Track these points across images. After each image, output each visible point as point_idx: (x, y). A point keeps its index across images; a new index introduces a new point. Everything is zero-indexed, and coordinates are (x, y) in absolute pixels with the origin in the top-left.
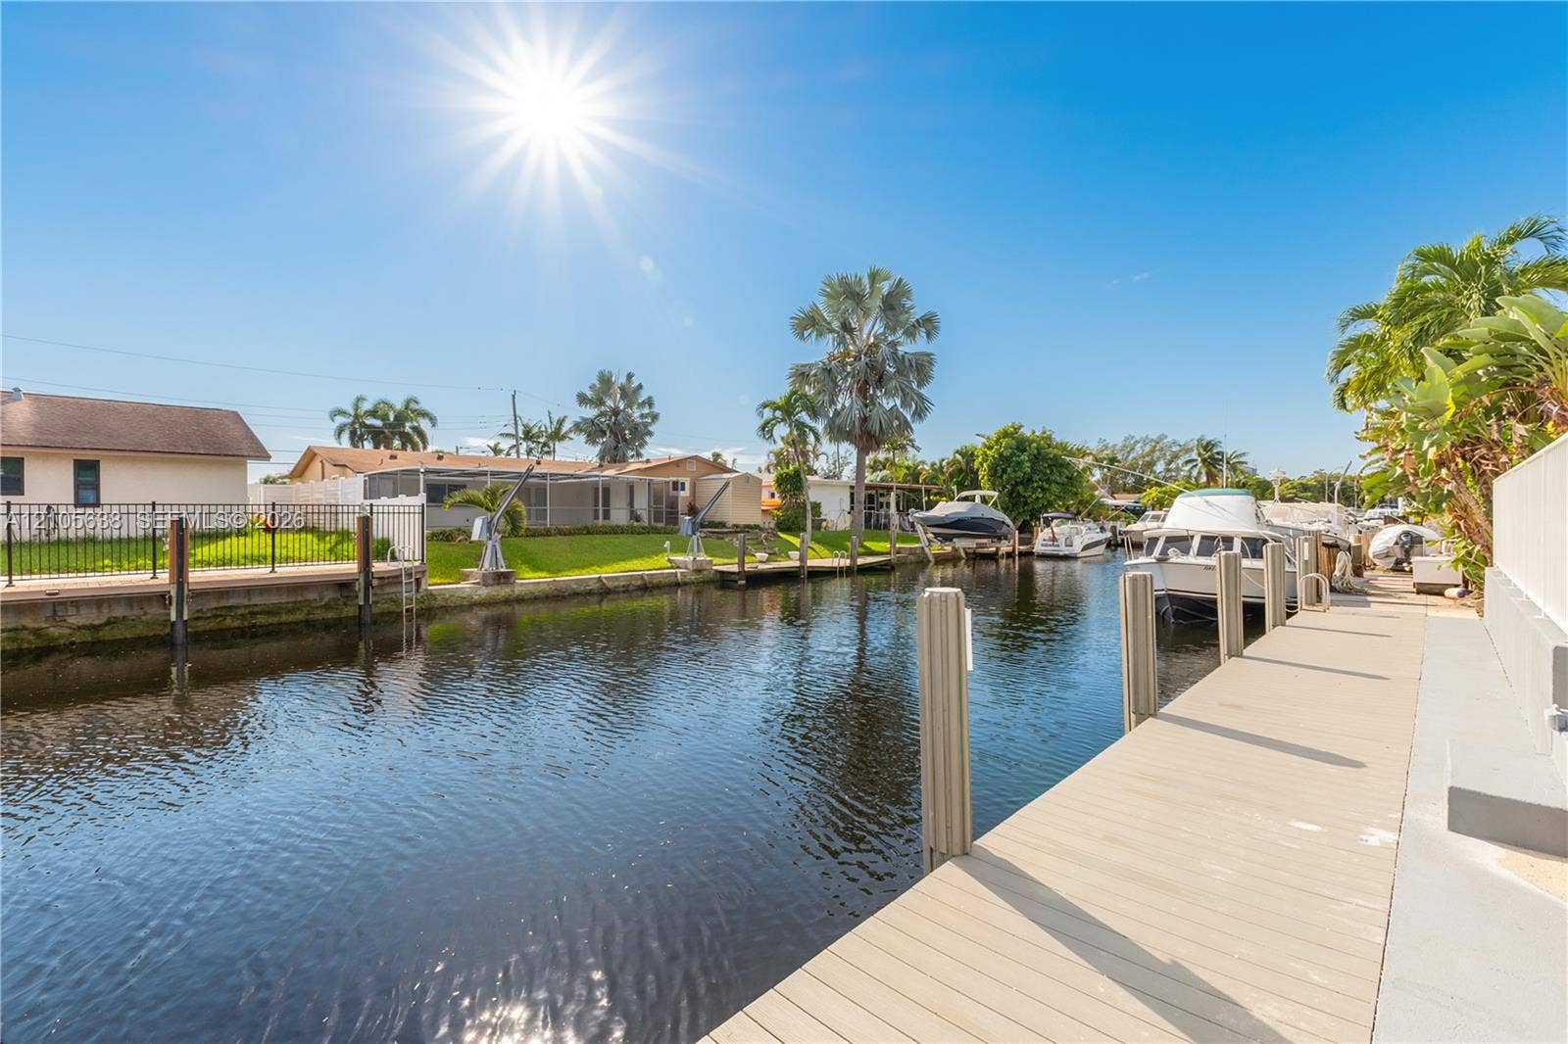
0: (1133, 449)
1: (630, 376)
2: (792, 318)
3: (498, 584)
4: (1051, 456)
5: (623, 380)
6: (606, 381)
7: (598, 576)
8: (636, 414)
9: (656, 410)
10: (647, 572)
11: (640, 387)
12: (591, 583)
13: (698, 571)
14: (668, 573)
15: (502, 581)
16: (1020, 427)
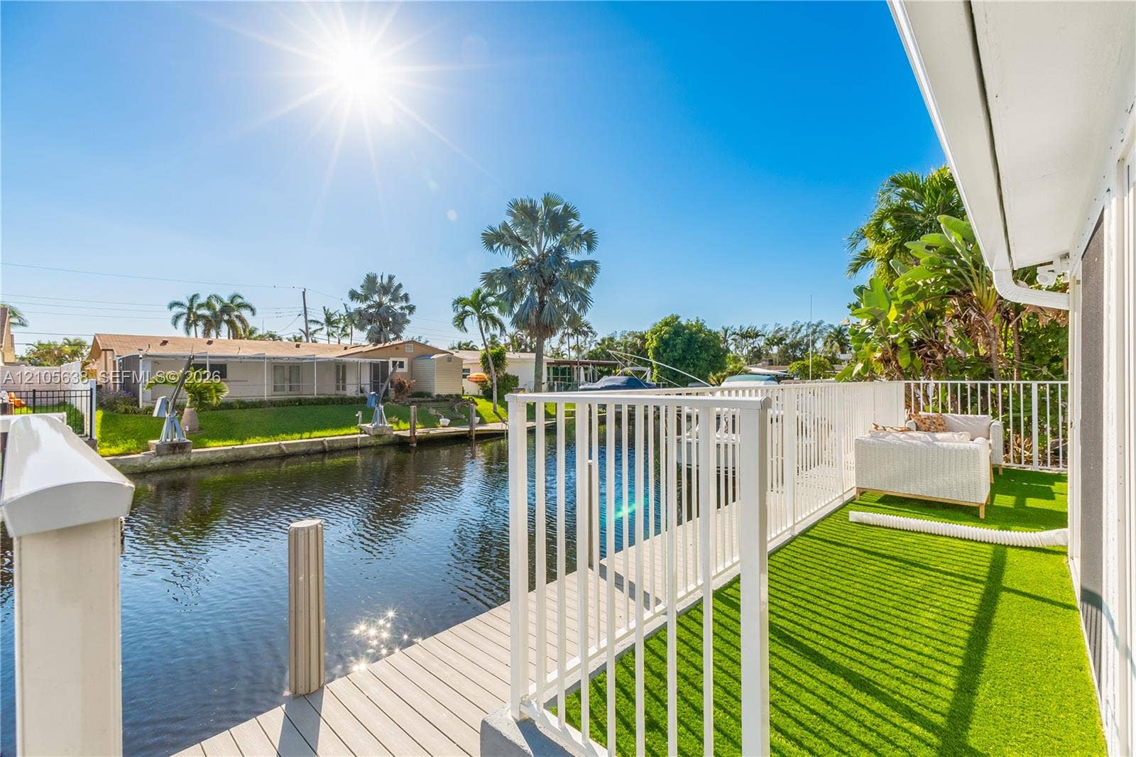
0: (799, 331)
1: (391, 278)
2: (483, 234)
3: (173, 454)
4: (700, 340)
5: (385, 281)
6: (371, 280)
7: (277, 443)
8: (397, 307)
9: (411, 302)
10: (327, 439)
11: (400, 286)
12: (270, 450)
13: (379, 436)
14: (348, 439)
15: (177, 450)
16: (678, 318)
